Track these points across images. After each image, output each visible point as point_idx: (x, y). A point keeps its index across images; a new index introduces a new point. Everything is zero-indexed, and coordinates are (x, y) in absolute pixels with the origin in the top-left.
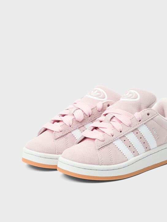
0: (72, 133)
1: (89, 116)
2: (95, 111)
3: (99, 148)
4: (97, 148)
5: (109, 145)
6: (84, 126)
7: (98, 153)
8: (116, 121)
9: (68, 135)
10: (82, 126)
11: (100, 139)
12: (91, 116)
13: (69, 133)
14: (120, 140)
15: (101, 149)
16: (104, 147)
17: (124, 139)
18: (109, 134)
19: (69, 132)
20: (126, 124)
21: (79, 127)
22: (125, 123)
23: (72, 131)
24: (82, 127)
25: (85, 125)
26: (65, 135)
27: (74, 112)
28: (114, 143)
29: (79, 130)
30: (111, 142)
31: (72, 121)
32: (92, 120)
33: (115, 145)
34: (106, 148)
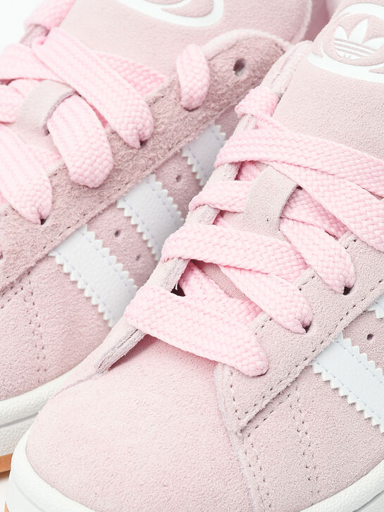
0: (58, 260)
1: (138, 144)
2: (169, 111)
3: (244, 422)
4: (234, 426)
5: (292, 391)
6: (116, 203)
7: (242, 456)
8: (310, 220)
9: (34, 277)
10: (104, 206)
11: (244, 369)
12: (150, 145)
13: (39, 261)
14: (349, 340)
15: (254, 424)
16: (269, 409)
17: (365, 327)
18: (288, 325)
19: (39, 256)
20: (372, 242)
21: (90, 215)
22: (365, 237)
23: (55, 249)
24: (109, 216)
25: (122, 197)
26: (20, 279)
27: (50, 116)
28: (316, 369)
29: (92, 234)
30: (301, 367)
31: (49, 192)
32: (158, 163)
33: (324, 377)
34: (279, 409)
